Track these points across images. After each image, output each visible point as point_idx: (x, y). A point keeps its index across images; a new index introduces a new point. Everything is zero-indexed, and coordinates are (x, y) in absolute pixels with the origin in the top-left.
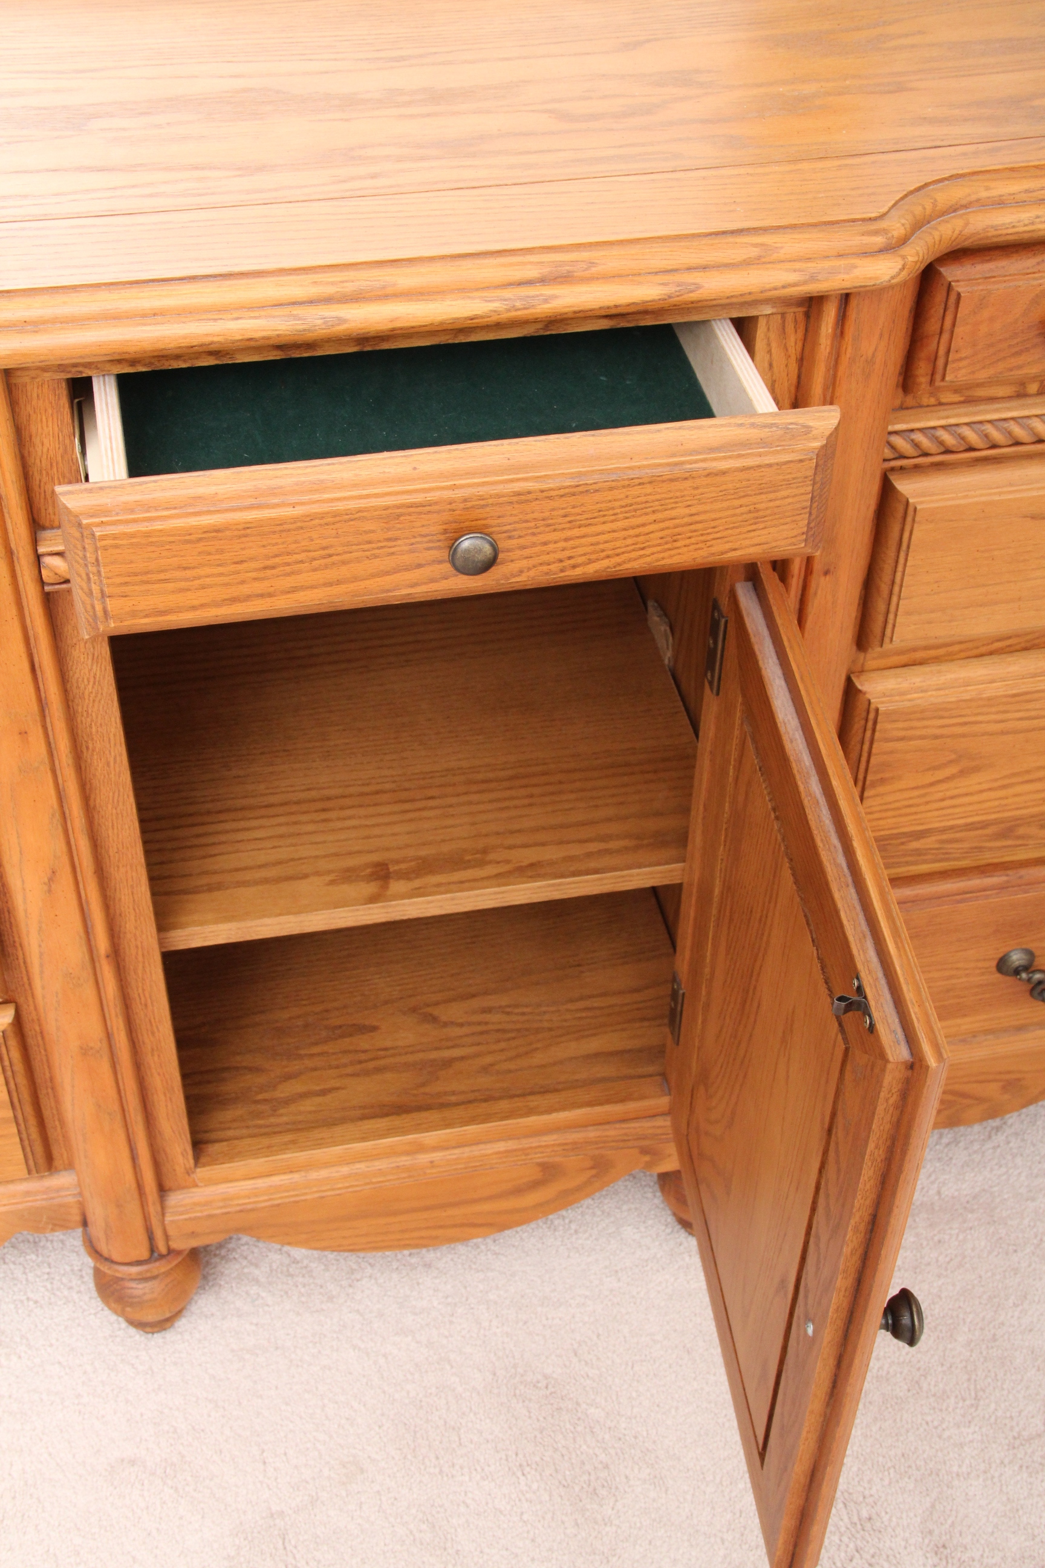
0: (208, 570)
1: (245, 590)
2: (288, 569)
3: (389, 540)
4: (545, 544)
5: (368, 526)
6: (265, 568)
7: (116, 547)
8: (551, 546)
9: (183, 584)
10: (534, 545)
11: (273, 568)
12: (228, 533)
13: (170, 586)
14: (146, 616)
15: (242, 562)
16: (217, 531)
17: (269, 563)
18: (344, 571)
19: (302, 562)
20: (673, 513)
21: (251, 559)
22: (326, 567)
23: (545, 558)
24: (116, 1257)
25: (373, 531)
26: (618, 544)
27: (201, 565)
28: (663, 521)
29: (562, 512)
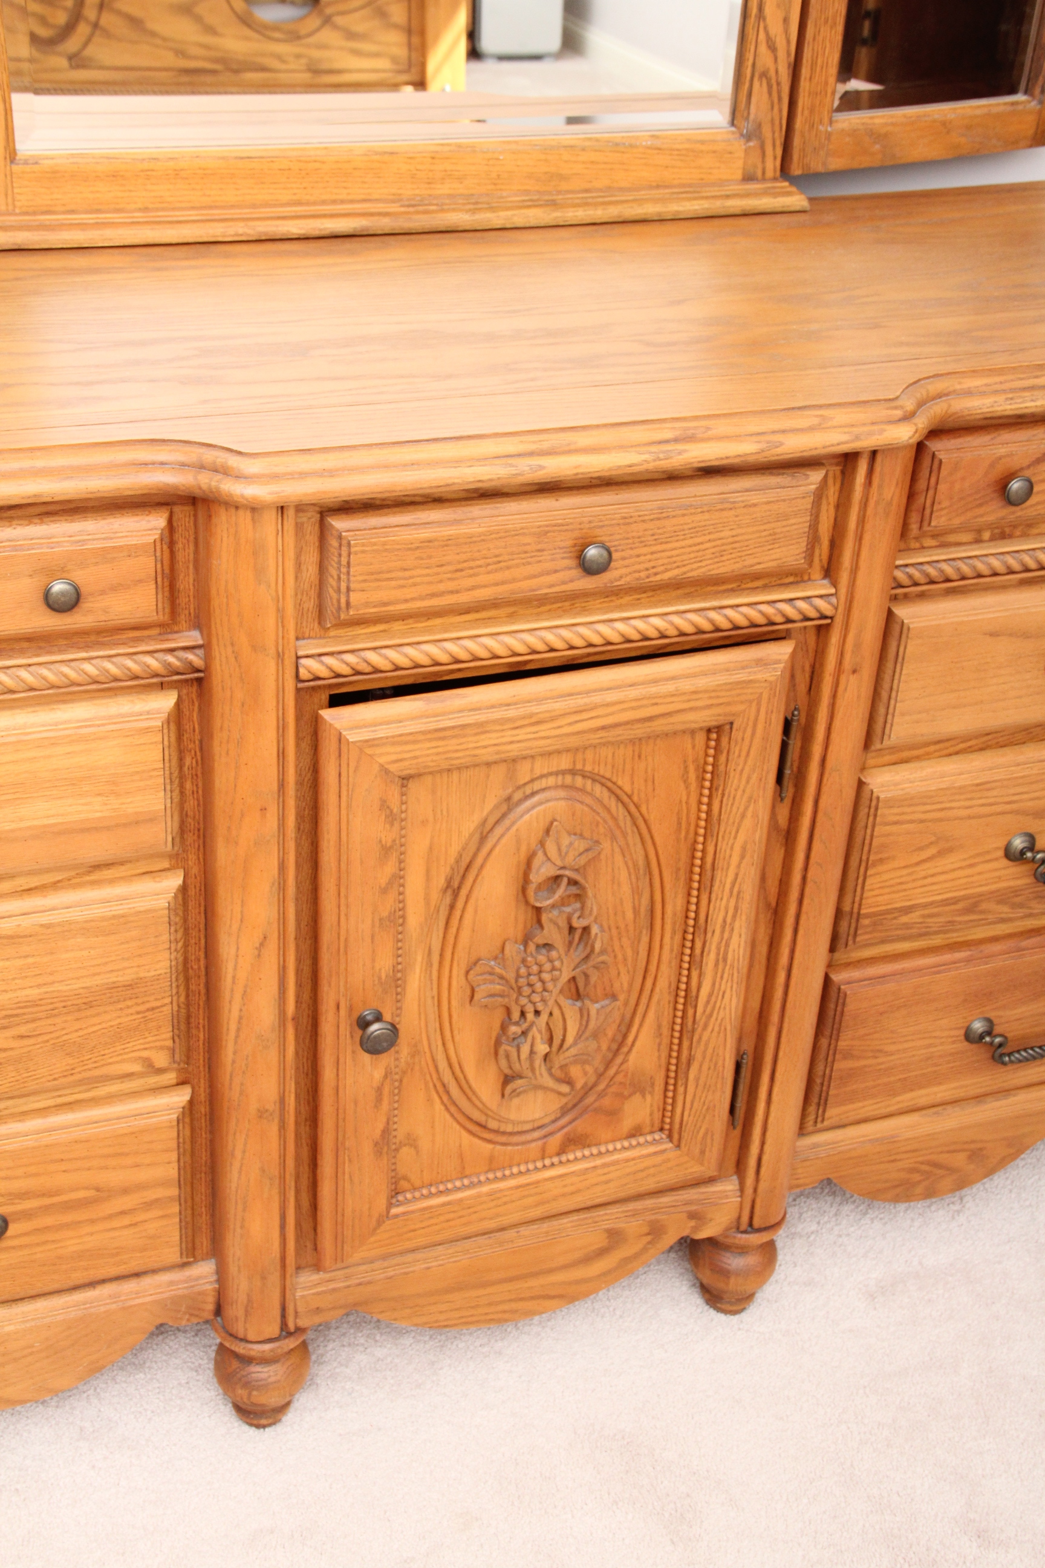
0: (419, 572)
1: (442, 587)
2: (471, 572)
3: (539, 551)
4: (638, 556)
5: (527, 540)
6: (457, 571)
7: (363, 552)
8: (642, 558)
9: (402, 582)
10: (631, 557)
11: (462, 570)
12: (436, 543)
13: (393, 583)
14: (375, 607)
15: (442, 565)
16: (430, 541)
17: (460, 566)
18: (507, 575)
19: (480, 566)
20: (722, 535)
21: (449, 563)
22: (496, 571)
23: (637, 567)
24: (250, 1337)
25: (529, 544)
26: (684, 557)
27: (415, 568)
28: (714, 540)
29: (651, 532)
